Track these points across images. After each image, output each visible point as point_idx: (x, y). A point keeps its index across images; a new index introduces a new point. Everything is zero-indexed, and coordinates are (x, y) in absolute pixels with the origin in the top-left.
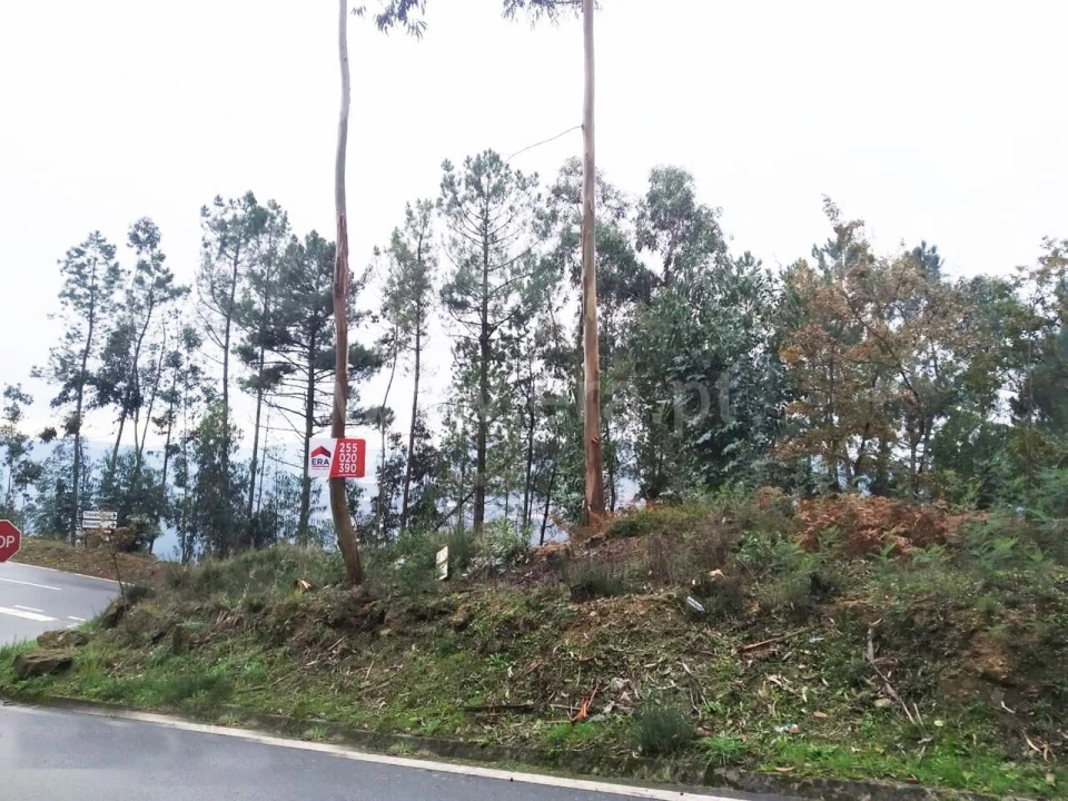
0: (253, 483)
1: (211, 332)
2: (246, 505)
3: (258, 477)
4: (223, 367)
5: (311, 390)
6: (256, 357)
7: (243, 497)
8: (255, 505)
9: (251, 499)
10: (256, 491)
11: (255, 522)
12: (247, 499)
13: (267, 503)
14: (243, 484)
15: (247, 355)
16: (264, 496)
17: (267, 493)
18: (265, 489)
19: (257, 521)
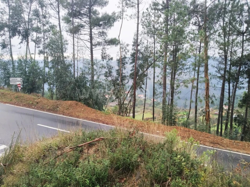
0: (74, 64)
1: (52, 6)
2: (73, 73)
3: (76, 62)
4: (58, 20)
5: (91, 32)
6: (71, 21)
7: (71, 70)
8: (76, 73)
9: (74, 72)
10: (76, 68)
11: (77, 81)
12: (73, 71)
13: (81, 72)
14: (70, 65)
15: (67, 21)
16: (79, 69)
17: (81, 68)
18: (79, 67)
19: (78, 80)
